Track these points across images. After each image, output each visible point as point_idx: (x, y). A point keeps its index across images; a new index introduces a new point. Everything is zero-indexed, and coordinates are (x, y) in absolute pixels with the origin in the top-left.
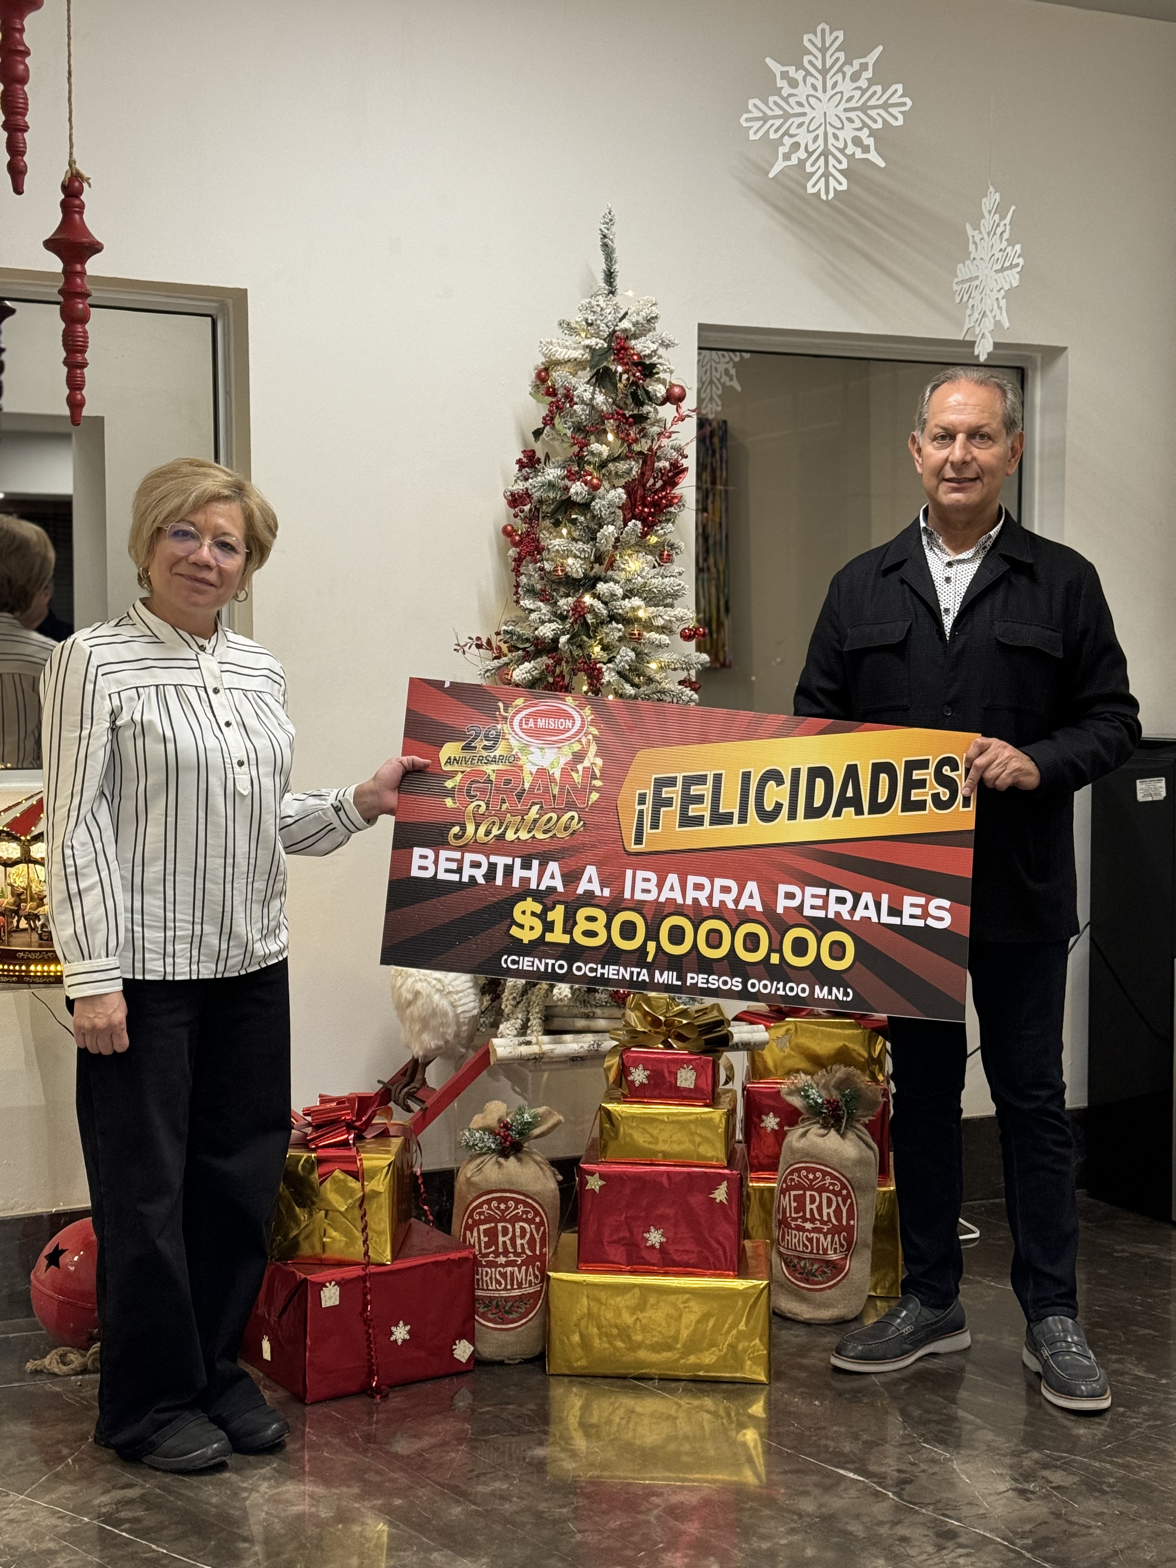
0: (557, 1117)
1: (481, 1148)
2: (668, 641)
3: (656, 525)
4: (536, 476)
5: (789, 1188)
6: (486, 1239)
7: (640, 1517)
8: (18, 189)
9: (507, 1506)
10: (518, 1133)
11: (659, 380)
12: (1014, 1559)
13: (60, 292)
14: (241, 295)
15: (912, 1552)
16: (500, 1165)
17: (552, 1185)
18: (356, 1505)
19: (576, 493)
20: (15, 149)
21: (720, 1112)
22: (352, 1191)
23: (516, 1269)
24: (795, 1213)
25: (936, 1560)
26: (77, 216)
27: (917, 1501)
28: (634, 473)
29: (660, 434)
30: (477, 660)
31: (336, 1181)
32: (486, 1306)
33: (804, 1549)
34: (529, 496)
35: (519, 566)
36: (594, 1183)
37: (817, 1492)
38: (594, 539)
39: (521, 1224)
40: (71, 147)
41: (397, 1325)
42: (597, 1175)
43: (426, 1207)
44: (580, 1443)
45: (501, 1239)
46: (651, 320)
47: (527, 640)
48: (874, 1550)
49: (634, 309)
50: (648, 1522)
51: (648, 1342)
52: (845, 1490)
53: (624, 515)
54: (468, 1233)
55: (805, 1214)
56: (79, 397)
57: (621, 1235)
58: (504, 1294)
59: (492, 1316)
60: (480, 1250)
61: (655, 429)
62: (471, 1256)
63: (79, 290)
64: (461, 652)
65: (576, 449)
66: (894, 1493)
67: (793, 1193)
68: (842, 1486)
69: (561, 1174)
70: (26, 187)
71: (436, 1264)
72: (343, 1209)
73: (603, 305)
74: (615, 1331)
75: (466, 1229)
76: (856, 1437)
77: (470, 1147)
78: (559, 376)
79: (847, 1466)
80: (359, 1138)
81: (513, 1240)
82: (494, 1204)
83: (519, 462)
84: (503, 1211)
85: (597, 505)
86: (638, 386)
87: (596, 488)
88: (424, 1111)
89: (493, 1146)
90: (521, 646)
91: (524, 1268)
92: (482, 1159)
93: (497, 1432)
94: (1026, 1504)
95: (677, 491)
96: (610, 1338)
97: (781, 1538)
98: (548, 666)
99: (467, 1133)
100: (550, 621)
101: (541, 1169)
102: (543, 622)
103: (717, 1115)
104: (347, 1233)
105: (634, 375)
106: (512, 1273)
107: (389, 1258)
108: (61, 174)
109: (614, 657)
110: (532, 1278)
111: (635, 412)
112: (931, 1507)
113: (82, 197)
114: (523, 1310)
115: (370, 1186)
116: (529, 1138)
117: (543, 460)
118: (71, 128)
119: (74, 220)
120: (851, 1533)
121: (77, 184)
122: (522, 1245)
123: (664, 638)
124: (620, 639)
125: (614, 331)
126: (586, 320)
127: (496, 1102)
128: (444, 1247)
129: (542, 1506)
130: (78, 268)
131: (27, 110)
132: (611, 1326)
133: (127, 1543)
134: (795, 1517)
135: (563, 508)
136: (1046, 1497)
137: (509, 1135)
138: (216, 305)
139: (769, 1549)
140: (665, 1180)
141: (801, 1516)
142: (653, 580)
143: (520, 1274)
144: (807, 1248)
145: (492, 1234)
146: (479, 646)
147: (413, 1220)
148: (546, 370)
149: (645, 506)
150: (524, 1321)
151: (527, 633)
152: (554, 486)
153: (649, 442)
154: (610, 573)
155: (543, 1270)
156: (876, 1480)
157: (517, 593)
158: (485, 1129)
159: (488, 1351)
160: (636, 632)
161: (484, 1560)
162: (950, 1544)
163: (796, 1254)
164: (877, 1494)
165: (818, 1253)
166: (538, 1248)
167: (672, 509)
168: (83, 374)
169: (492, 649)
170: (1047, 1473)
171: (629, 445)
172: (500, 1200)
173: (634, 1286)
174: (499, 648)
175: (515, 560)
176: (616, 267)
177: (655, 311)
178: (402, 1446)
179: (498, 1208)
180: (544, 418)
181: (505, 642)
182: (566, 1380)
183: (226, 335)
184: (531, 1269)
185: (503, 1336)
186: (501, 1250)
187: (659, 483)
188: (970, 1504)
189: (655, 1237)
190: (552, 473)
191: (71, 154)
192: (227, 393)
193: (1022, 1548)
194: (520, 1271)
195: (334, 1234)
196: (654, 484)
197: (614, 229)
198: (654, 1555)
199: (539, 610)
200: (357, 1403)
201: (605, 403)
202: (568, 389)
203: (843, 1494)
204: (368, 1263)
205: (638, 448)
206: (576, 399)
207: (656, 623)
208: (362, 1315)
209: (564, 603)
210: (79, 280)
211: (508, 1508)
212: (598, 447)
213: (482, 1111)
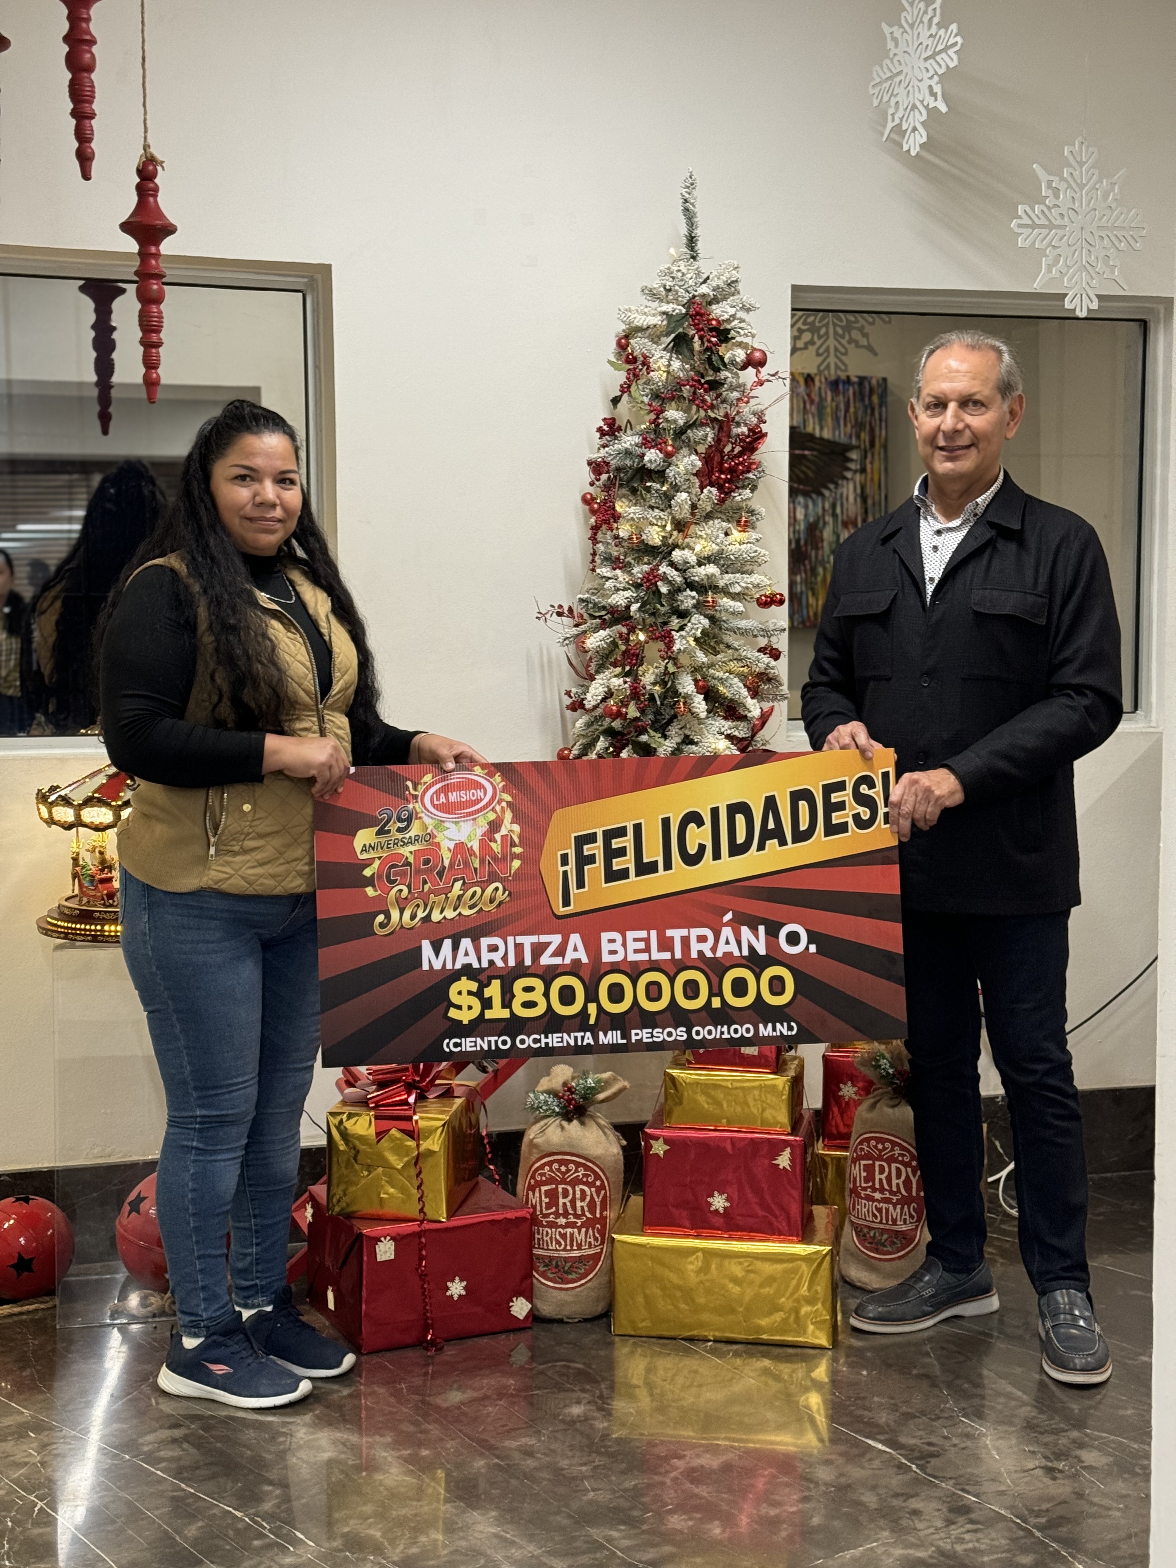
0: (622, 1083)
1: (546, 1111)
2: (742, 609)
3: (733, 491)
4: (614, 444)
5: (860, 1158)
6: (547, 1200)
7: (657, 1478)
8: (86, 176)
9: (529, 1462)
10: (582, 1097)
11: (737, 345)
12: (1025, 1537)
13: (136, 273)
14: (327, 269)
15: (920, 1526)
16: (563, 1128)
17: (616, 1150)
19: (650, 461)
20: (83, 136)
21: (785, 1079)
22: (408, 1149)
23: (576, 1230)
24: (866, 1182)
25: (943, 1535)
26: (151, 199)
27: (941, 1474)
28: (709, 439)
29: (739, 400)
30: (560, 629)
31: (393, 1139)
32: (546, 1265)
33: (812, 1517)
34: (607, 463)
35: (595, 534)
36: (659, 1148)
38: (669, 507)
39: (582, 1187)
40: (146, 131)
41: (453, 1281)
42: (661, 1140)
43: (492, 1167)
45: (561, 1201)
46: (732, 284)
47: (604, 608)
48: (882, 1523)
49: (715, 273)
50: (663, 1483)
51: (712, 1305)
52: (871, 1460)
53: (701, 482)
54: (530, 1193)
55: (874, 1184)
56: (154, 375)
57: (686, 1198)
58: (564, 1254)
59: (551, 1276)
60: (541, 1210)
61: (736, 395)
62: (528, 1216)
63: (154, 269)
64: (542, 620)
65: (653, 416)
66: (917, 1466)
67: (863, 1162)
68: (868, 1456)
69: (625, 1138)
70: (93, 174)
71: (493, 1222)
72: (399, 1167)
73: (684, 270)
74: (679, 1293)
75: (528, 1189)
76: (895, 1408)
77: (534, 1109)
78: (638, 345)
79: (879, 1437)
80: (421, 1097)
81: (573, 1202)
82: (556, 1166)
83: (600, 430)
84: (564, 1174)
85: (670, 472)
86: (712, 352)
87: (668, 455)
88: (497, 1073)
89: (557, 1110)
90: (597, 614)
91: (584, 1230)
92: (545, 1121)
94: (1050, 1482)
95: (756, 457)
96: (673, 1299)
97: (792, 1506)
98: (622, 634)
99: (532, 1095)
100: (625, 589)
101: (605, 1133)
102: (617, 590)
103: (781, 1082)
104: (403, 1190)
105: (710, 341)
106: (572, 1235)
107: (445, 1215)
108: (135, 159)
109: (687, 624)
110: (592, 1240)
111: (712, 378)
112: (952, 1482)
113: (157, 181)
114: (583, 1271)
115: (425, 1145)
116: (593, 1102)
117: (623, 428)
118: (145, 113)
119: (148, 202)
120: (863, 1504)
121: (151, 168)
122: (582, 1207)
123: (739, 606)
124: (694, 606)
125: (694, 296)
126: (664, 286)
127: (562, 1066)
128: (506, 1206)
129: (564, 1463)
130: (153, 249)
131: (94, 97)
132: (675, 1288)
133: (159, 1481)
134: (811, 1486)
135: (638, 476)
136: (1073, 1477)
137: (573, 1099)
138: (306, 280)
139: (777, 1516)
140: (728, 1146)
141: (817, 1485)
142: (730, 547)
143: (580, 1237)
144: (876, 1217)
145: (553, 1196)
146: (560, 614)
147: (481, 1178)
148: (627, 337)
149: (721, 472)
150: (583, 1281)
151: (604, 602)
152: (631, 453)
153: (727, 408)
154: (687, 540)
156: (903, 1452)
157: (593, 561)
158: (549, 1092)
159: (547, 1309)
160: (710, 599)
161: (494, 1513)
162: (961, 1520)
163: (866, 1223)
164: (900, 1466)
165: (887, 1223)
166: (598, 1211)
167: (750, 475)
168: (158, 353)
169: (573, 617)
170: (1081, 1453)
171: (706, 412)
172: (561, 1162)
173: (696, 1250)
174: (582, 616)
175: (593, 528)
176: (698, 232)
177: (735, 275)
179: (559, 1170)
180: (621, 386)
181: (585, 610)
182: (629, 1340)
183: (314, 309)
184: (590, 1231)
185: (562, 1295)
186: (561, 1211)
187: (738, 449)
188: (993, 1480)
189: (719, 1202)
190: (629, 441)
191: (145, 138)
192: (317, 367)
193: (1034, 1526)
194: (579, 1233)
195: (392, 1190)
197: (695, 193)
198: (660, 1516)
199: (616, 578)
200: (411, 1355)
201: (683, 369)
202: (645, 357)
203: (866, 1464)
204: (424, 1220)
205: (713, 415)
206: (653, 366)
207: (732, 590)
208: (417, 1269)
209: (639, 570)
210: (153, 262)
211: (530, 1463)
212: (675, 415)
213: (548, 1074)
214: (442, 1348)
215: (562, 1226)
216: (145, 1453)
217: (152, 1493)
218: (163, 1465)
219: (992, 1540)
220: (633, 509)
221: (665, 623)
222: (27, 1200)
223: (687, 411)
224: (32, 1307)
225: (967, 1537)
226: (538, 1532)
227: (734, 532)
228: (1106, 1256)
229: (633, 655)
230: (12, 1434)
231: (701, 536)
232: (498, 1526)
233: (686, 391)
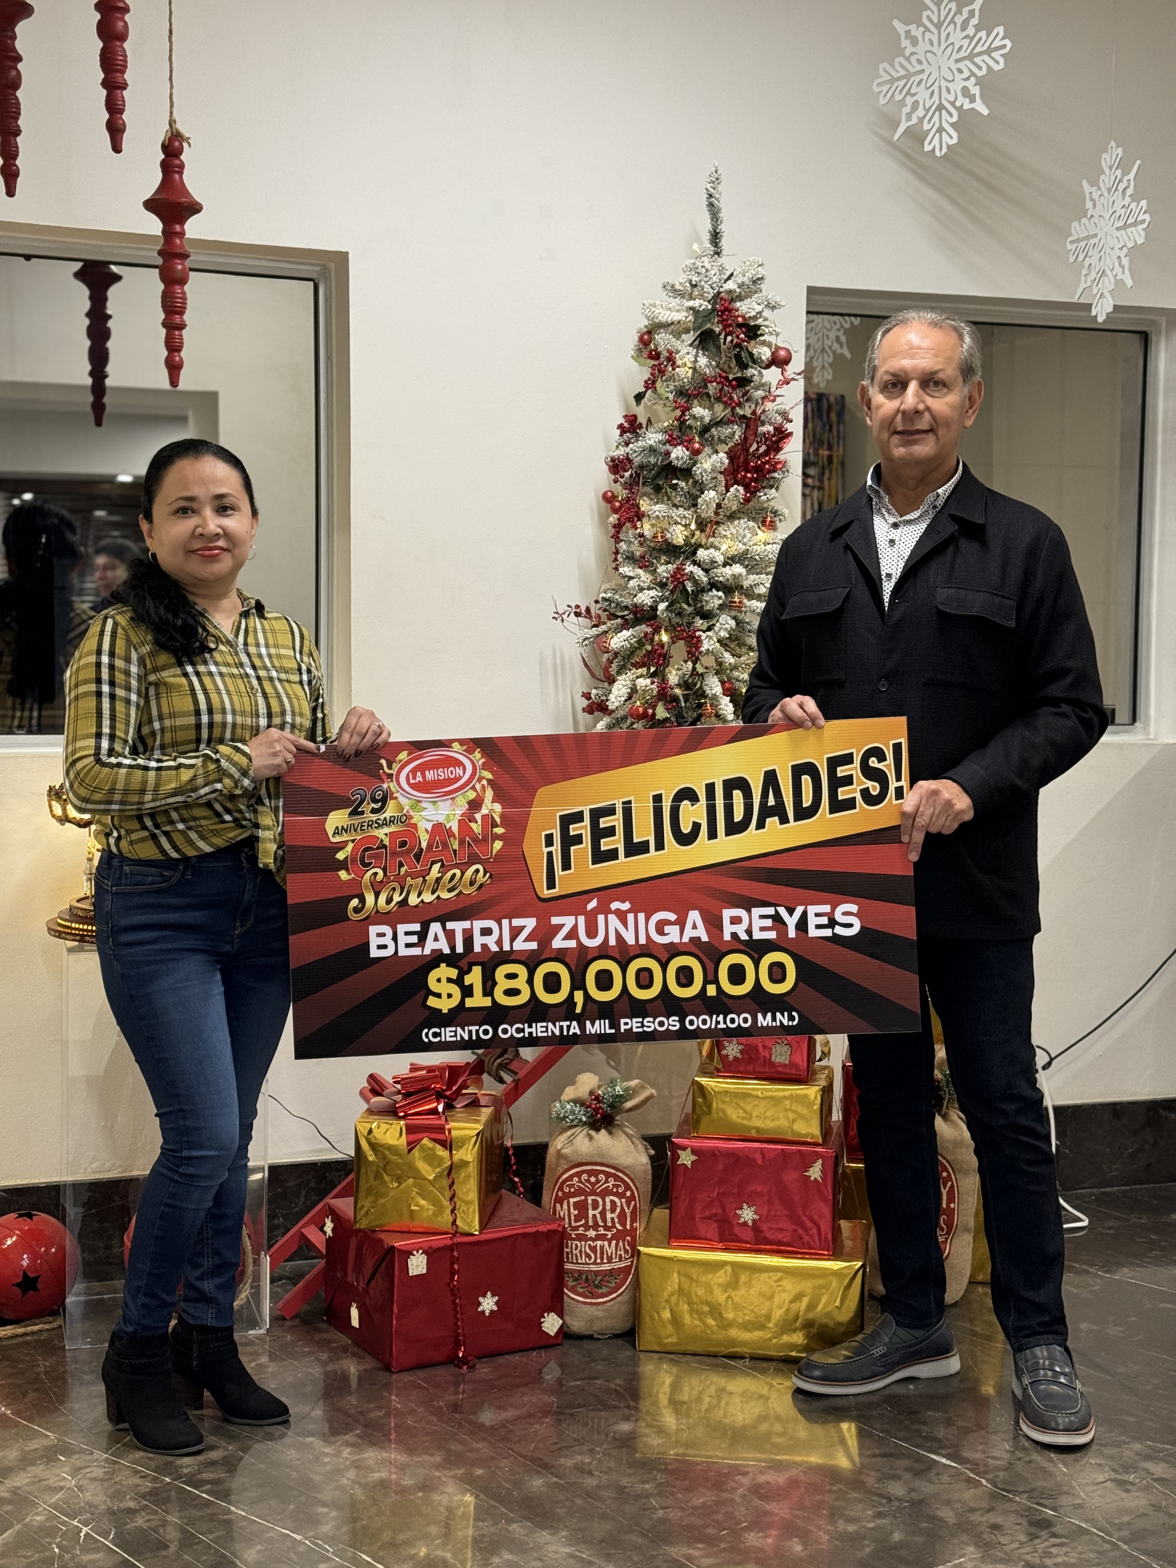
0: (649, 1091)
1: (572, 1121)
3: (759, 491)
4: (637, 441)
6: (576, 1212)
7: (725, 1495)
8: (117, 148)
9: (588, 1480)
10: (609, 1106)
11: (764, 343)
12: (1112, 1550)
13: (160, 253)
14: (341, 259)
15: (1004, 1540)
16: (591, 1138)
17: (644, 1160)
18: (437, 1474)
19: (677, 458)
20: (114, 107)
21: (817, 1088)
22: (441, 1160)
23: (606, 1243)
25: (1029, 1549)
26: (177, 176)
27: (1012, 1488)
28: (737, 437)
29: (764, 398)
30: (575, 629)
31: (424, 1149)
32: (576, 1280)
33: (891, 1533)
34: (630, 461)
35: (618, 532)
36: (686, 1158)
37: (908, 1476)
38: (695, 505)
39: (612, 1198)
40: (172, 106)
41: (484, 1296)
42: (689, 1149)
43: (516, 1179)
44: (669, 1419)
45: (591, 1213)
46: (757, 281)
47: (626, 608)
48: (965, 1538)
49: (739, 270)
50: (732, 1501)
51: (740, 1320)
52: (938, 1474)
53: (727, 481)
54: (558, 1205)
56: (177, 359)
57: (713, 1211)
58: (594, 1268)
59: (581, 1290)
60: (570, 1223)
61: (760, 393)
62: (560, 1229)
63: (178, 251)
64: (559, 620)
65: (678, 413)
66: (987, 1480)
68: (934, 1471)
69: (653, 1148)
70: (125, 145)
71: (525, 1235)
72: (431, 1178)
73: (708, 266)
74: (706, 1309)
75: (555, 1202)
76: (950, 1422)
77: (560, 1118)
78: (663, 340)
79: (940, 1451)
80: (449, 1107)
82: (585, 1177)
83: (621, 427)
84: (593, 1184)
85: (697, 470)
86: (741, 348)
87: (697, 452)
88: (516, 1083)
89: (584, 1119)
90: (620, 614)
91: (614, 1242)
92: (573, 1131)
93: (584, 1406)
94: (1124, 1495)
95: (781, 456)
96: (700, 1314)
97: (868, 1522)
98: (646, 634)
99: (558, 1105)
100: (649, 588)
101: (633, 1142)
102: (641, 589)
103: (812, 1092)
104: (435, 1202)
105: (738, 337)
106: (602, 1247)
107: (477, 1228)
108: (160, 134)
109: (714, 625)
110: (622, 1253)
111: (739, 375)
112: (1026, 1495)
113: (182, 157)
114: (613, 1285)
115: (458, 1155)
116: (621, 1111)
117: (644, 425)
118: (172, 88)
119: (173, 179)
120: (941, 1520)
121: (177, 144)
122: (612, 1219)
124: (721, 607)
125: (719, 293)
126: (690, 282)
127: (588, 1074)
128: (534, 1219)
129: (625, 1482)
130: (178, 228)
131: (126, 67)
132: (702, 1303)
133: (208, 1504)
134: (884, 1501)
135: (663, 474)
136: (1147, 1488)
137: (600, 1107)
138: (317, 268)
139: (856, 1532)
140: (758, 1157)
141: (890, 1500)
142: (755, 547)
143: (610, 1249)
145: (582, 1207)
146: (578, 614)
147: (503, 1191)
148: (649, 333)
149: (747, 471)
150: (614, 1295)
151: (627, 601)
152: (655, 451)
153: (753, 406)
154: (711, 540)
155: (633, 1245)
156: (969, 1466)
157: (616, 560)
158: (575, 1101)
159: (577, 1325)
160: (736, 600)
161: (564, 1533)
162: (1044, 1534)
164: (969, 1480)
166: (628, 1223)
167: (776, 475)
168: (181, 335)
169: (591, 618)
170: (1149, 1465)
171: (733, 409)
172: (590, 1173)
173: (726, 1263)
174: (599, 616)
175: (614, 526)
176: (723, 227)
177: (761, 272)
178: (487, 1417)
179: (588, 1181)
180: (646, 382)
181: (605, 610)
182: (656, 1356)
183: (327, 300)
184: (621, 1244)
185: (592, 1310)
186: (591, 1224)
187: (763, 449)
188: (1066, 1493)
189: (748, 1214)
190: (653, 438)
191: (171, 113)
192: (329, 358)
193: (1118, 1539)
194: (610, 1246)
195: (423, 1202)
196: (758, 449)
197: (720, 188)
198: (737, 1534)
199: (638, 576)
200: (443, 1373)
201: (709, 366)
202: (670, 352)
203: (934, 1479)
204: (456, 1232)
205: (741, 412)
206: (679, 362)
207: (757, 591)
208: (449, 1284)
209: (664, 570)
210: (178, 241)
211: (590, 1482)
212: (700, 412)
213: (574, 1083)
214: (473, 1367)
215: (591, 1239)
216: (186, 1475)
217: (203, 1517)
218: (208, 1487)
219: (1081, 1553)
220: (657, 507)
221: (690, 624)
222: (30, 1216)
223: (711, 408)
224: (36, 1328)
225: (1054, 1550)
226: (613, 1551)
227: (759, 531)
228: (1125, 1270)
229: (660, 655)
230: (41, 1458)
231: (725, 536)
232: (571, 1545)
233: (712, 388)
